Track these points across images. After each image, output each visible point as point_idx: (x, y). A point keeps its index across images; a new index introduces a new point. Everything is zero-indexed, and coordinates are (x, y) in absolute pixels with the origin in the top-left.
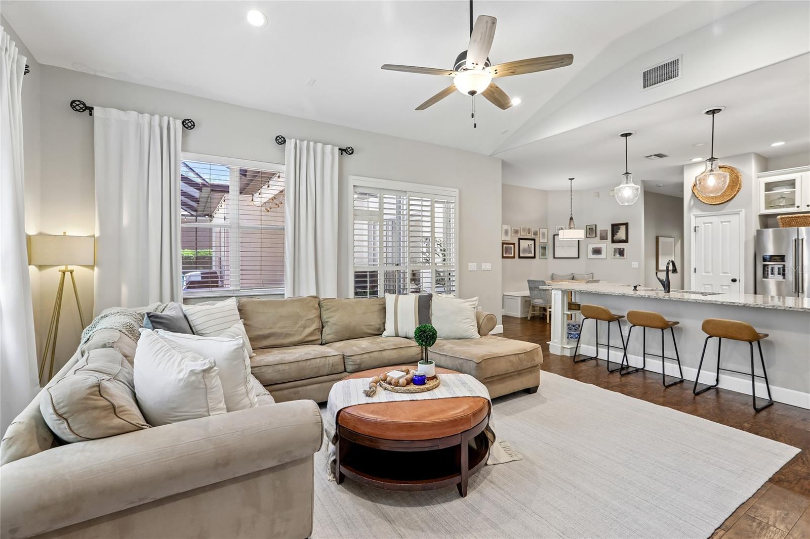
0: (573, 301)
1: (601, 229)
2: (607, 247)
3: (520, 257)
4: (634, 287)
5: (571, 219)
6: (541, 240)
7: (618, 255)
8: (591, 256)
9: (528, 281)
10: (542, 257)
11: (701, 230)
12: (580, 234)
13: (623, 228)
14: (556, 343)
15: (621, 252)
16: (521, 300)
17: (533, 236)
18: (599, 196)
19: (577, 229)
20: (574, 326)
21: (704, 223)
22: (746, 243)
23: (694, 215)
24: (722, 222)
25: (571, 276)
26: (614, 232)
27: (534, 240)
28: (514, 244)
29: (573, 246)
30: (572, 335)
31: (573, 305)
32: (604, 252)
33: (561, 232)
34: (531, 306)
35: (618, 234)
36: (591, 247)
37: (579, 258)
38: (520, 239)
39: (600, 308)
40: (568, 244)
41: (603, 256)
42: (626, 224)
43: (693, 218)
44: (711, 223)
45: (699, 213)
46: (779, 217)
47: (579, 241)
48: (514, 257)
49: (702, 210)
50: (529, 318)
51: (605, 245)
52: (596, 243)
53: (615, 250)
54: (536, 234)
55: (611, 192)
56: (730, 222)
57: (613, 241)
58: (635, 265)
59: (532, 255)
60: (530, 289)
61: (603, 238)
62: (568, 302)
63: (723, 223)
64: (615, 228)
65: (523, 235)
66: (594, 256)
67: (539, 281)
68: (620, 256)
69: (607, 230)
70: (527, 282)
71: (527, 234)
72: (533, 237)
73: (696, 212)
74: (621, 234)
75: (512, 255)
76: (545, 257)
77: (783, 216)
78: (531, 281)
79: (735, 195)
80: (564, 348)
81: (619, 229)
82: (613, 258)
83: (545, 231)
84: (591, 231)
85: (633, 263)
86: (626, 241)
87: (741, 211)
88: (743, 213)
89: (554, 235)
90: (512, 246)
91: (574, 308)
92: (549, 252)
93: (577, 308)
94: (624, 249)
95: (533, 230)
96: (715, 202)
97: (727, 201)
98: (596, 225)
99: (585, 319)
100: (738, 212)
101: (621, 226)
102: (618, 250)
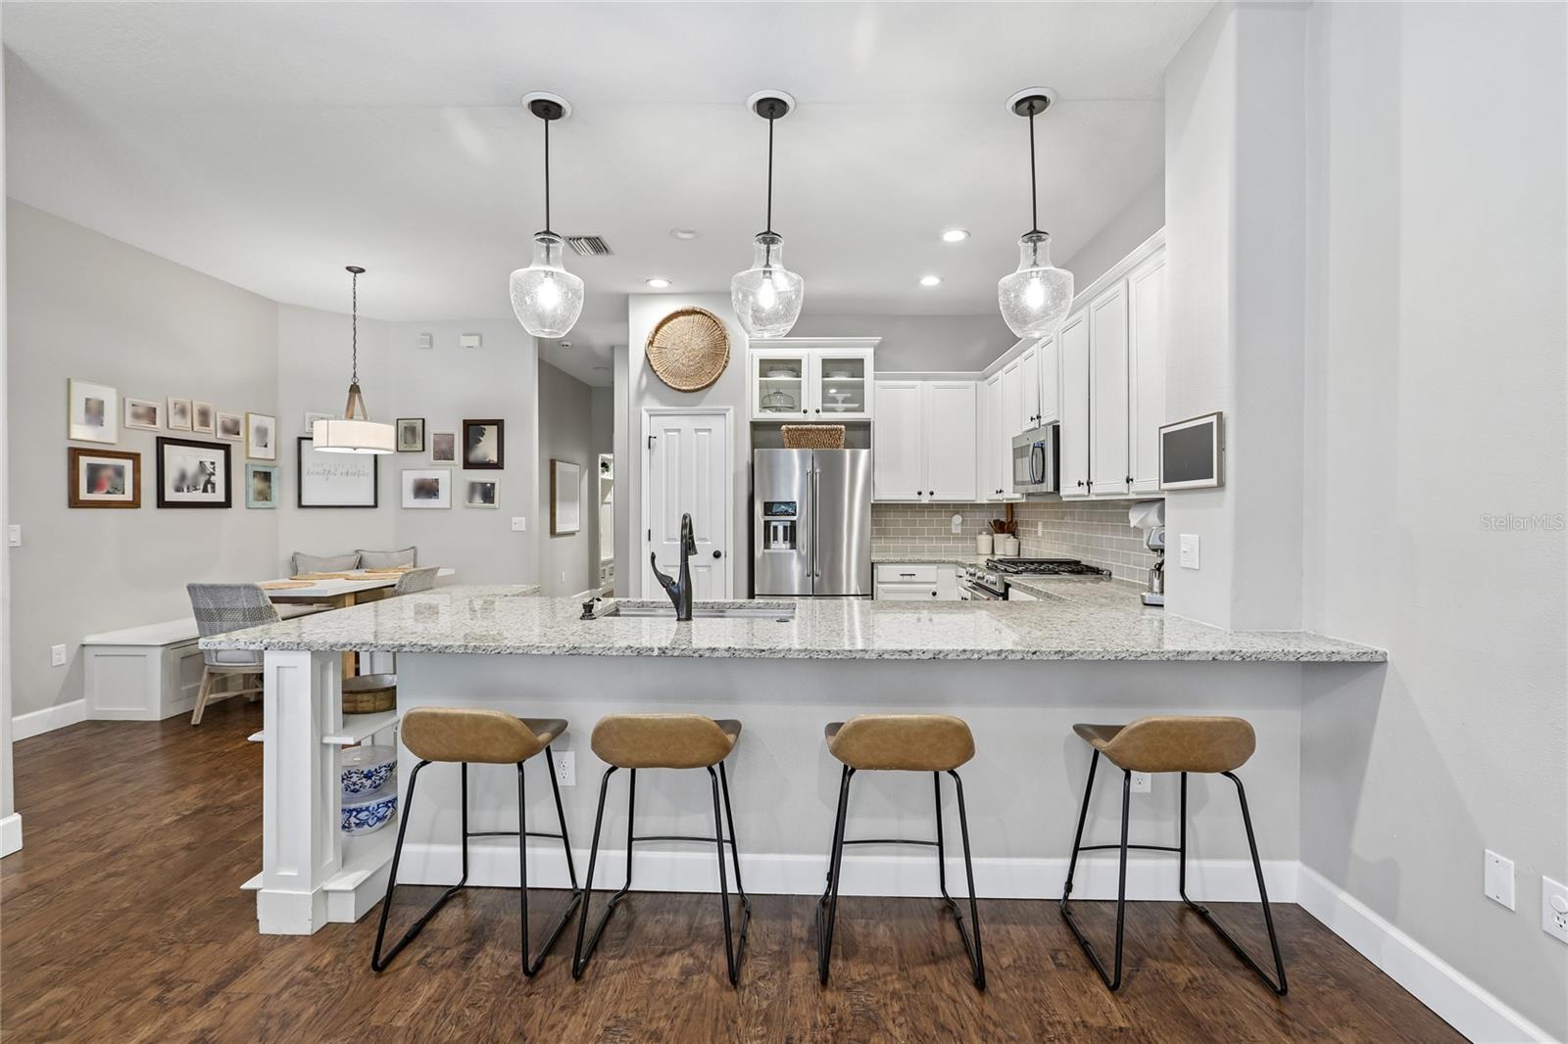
0: (365, 671)
1: (438, 432)
2: (451, 476)
3: (162, 503)
4: (585, 606)
5: (355, 389)
6: (248, 452)
7: (478, 500)
8: (409, 500)
9: (191, 588)
10: (261, 504)
11: (660, 444)
12: (380, 437)
13: (491, 432)
14: (288, 882)
15: (488, 494)
16: (163, 656)
17: (219, 435)
18: (431, 345)
19: (372, 420)
20: (368, 776)
21: (666, 430)
22: (736, 476)
23: (647, 411)
24: (696, 430)
25: (354, 559)
26: (470, 442)
27: (226, 448)
28: (135, 457)
29: (358, 474)
30: (363, 816)
31: (365, 697)
32: (444, 489)
33: (320, 429)
34: (205, 676)
35: (481, 444)
36: (410, 478)
37: (376, 506)
38: (161, 442)
39: (487, 718)
40: (342, 465)
41: (443, 500)
42: (499, 424)
43: (645, 415)
44: (679, 430)
45: (658, 406)
46: (784, 427)
47: (376, 456)
48: (135, 504)
49: (663, 402)
50: (196, 720)
51: (448, 472)
52: (425, 468)
53: (473, 486)
54: (232, 429)
55: (463, 338)
56: (710, 430)
57: (468, 465)
58: (519, 523)
59: (219, 496)
60: (201, 614)
61: (443, 454)
62: (345, 682)
63: (700, 433)
64: (472, 429)
65: (180, 427)
66: (418, 500)
67: (238, 588)
68: (485, 502)
69: (453, 435)
70: (186, 589)
71: (197, 427)
72: (220, 437)
73: (651, 404)
74: (487, 448)
75: (128, 496)
76: (268, 504)
77: (790, 427)
78: (203, 587)
79: (720, 374)
80: (327, 892)
81: (483, 434)
82: (467, 507)
83: (269, 423)
84: (411, 434)
85: (515, 519)
86: (498, 465)
87: (728, 410)
88: (730, 414)
89: (300, 439)
90: (128, 464)
91: (368, 706)
92: (283, 488)
93: (382, 703)
94: (493, 485)
95: (221, 415)
96: (685, 385)
97: (707, 386)
98: (424, 420)
99: (418, 767)
100: (723, 412)
101: (486, 427)
102: (479, 488)
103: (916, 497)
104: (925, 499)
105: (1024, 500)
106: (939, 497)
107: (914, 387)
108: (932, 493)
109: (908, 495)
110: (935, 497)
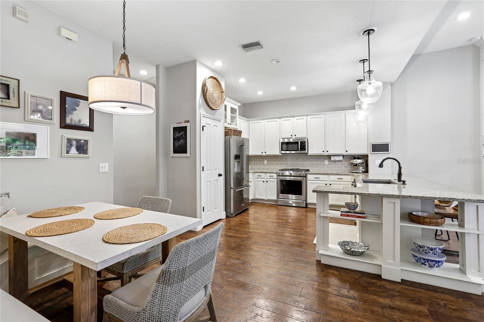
7: (75, 151)
11: (205, 129)
13: (83, 105)
21: (207, 124)
23: (202, 114)
24: (214, 126)
26: (65, 109)
32: (42, 142)
35: (75, 113)
43: (202, 116)
44: (210, 125)
45: (205, 113)
51: (45, 129)
56: (217, 126)
57: (64, 125)
58: (104, 167)
64: (68, 100)
68: (80, 153)
69: (51, 100)
73: (203, 111)
74: (80, 116)
79: (222, 105)
81: (76, 105)
82: (66, 156)
86: (90, 129)
87: (222, 119)
88: (222, 121)
94: (86, 142)
96: (213, 107)
97: (219, 109)
100: (220, 120)
101: (80, 101)
102: (74, 143)
103: (261, 154)
104: (264, 154)
105: (280, 155)
106: (268, 153)
107: (261, 122)
108: (265, 152)
109: (259, 153)
110: (266, 154)
